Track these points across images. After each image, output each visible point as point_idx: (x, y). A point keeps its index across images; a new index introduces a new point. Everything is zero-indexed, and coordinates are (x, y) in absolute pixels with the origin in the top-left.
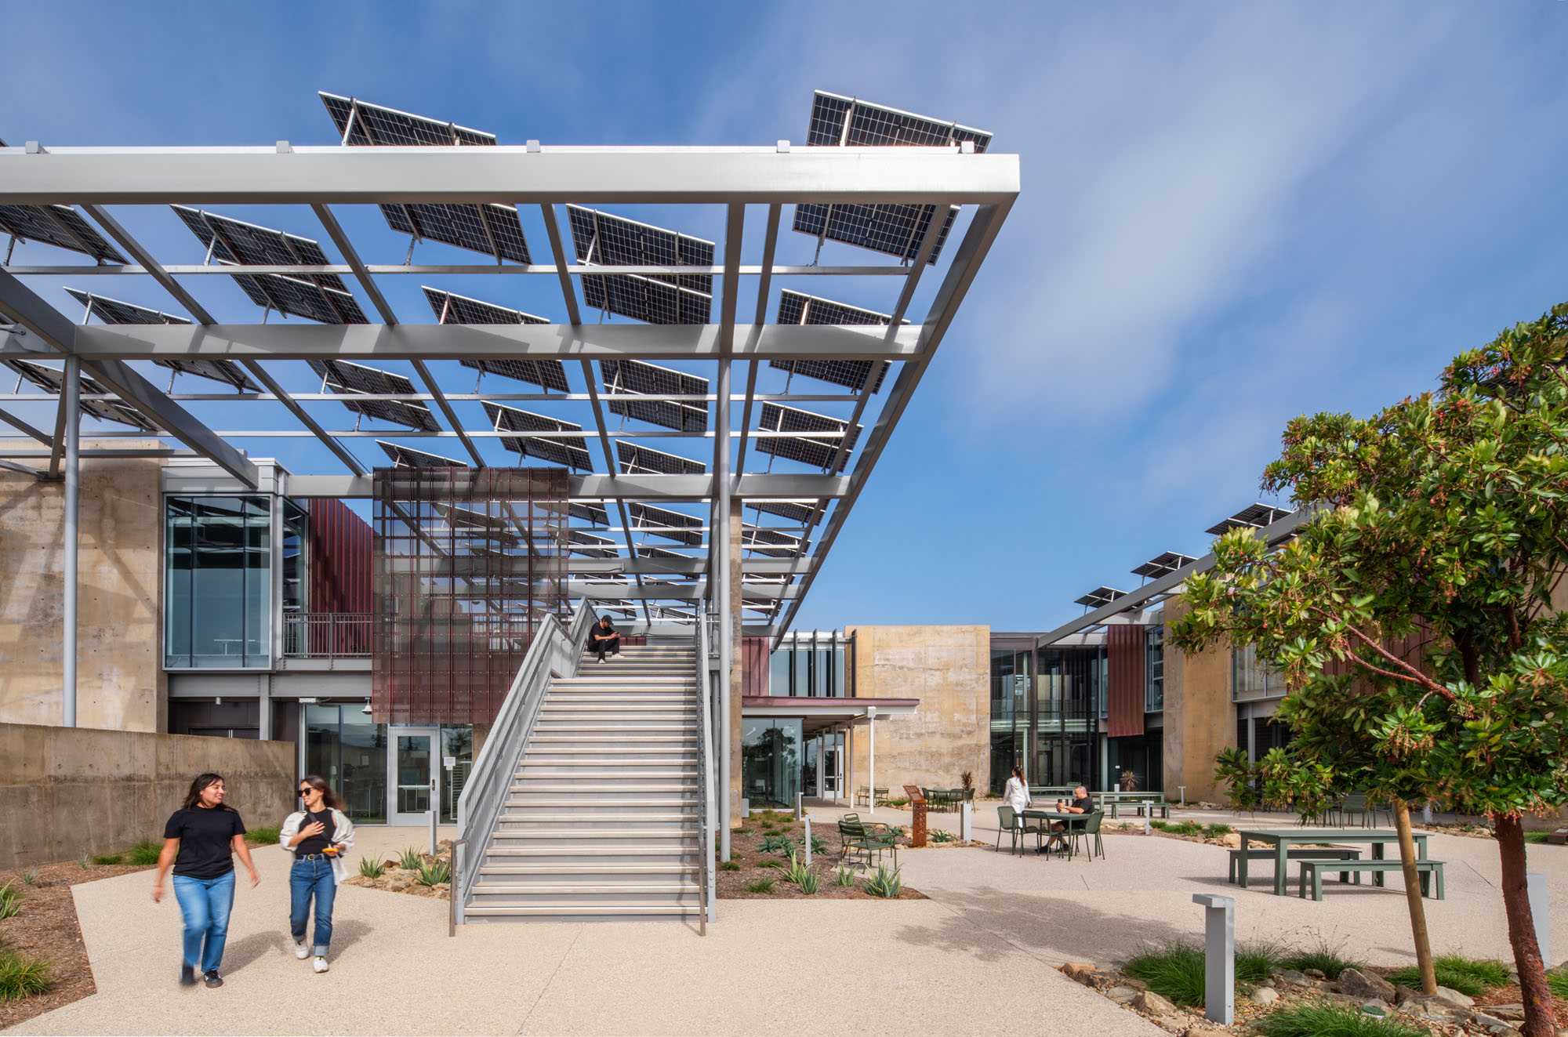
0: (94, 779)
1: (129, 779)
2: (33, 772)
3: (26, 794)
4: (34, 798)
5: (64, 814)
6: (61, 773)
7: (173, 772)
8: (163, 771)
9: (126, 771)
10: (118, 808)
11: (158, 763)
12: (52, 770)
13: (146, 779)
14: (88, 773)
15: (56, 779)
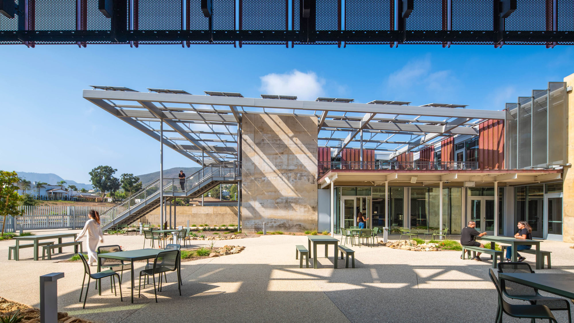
0: (200, 214)
1: (207, 214)
2: (190, 213)
3: (189, 216)
4: (190, 216)
5: (195, 219)
6: (195, 213)
7: (217, 213)
8: (215, 213)
9: (207, 213)
10: (205, 218)
11: (214, 211)
12: (193, 212)
13: (211, 214)
14: (199, 213)
15: (194, 214)
